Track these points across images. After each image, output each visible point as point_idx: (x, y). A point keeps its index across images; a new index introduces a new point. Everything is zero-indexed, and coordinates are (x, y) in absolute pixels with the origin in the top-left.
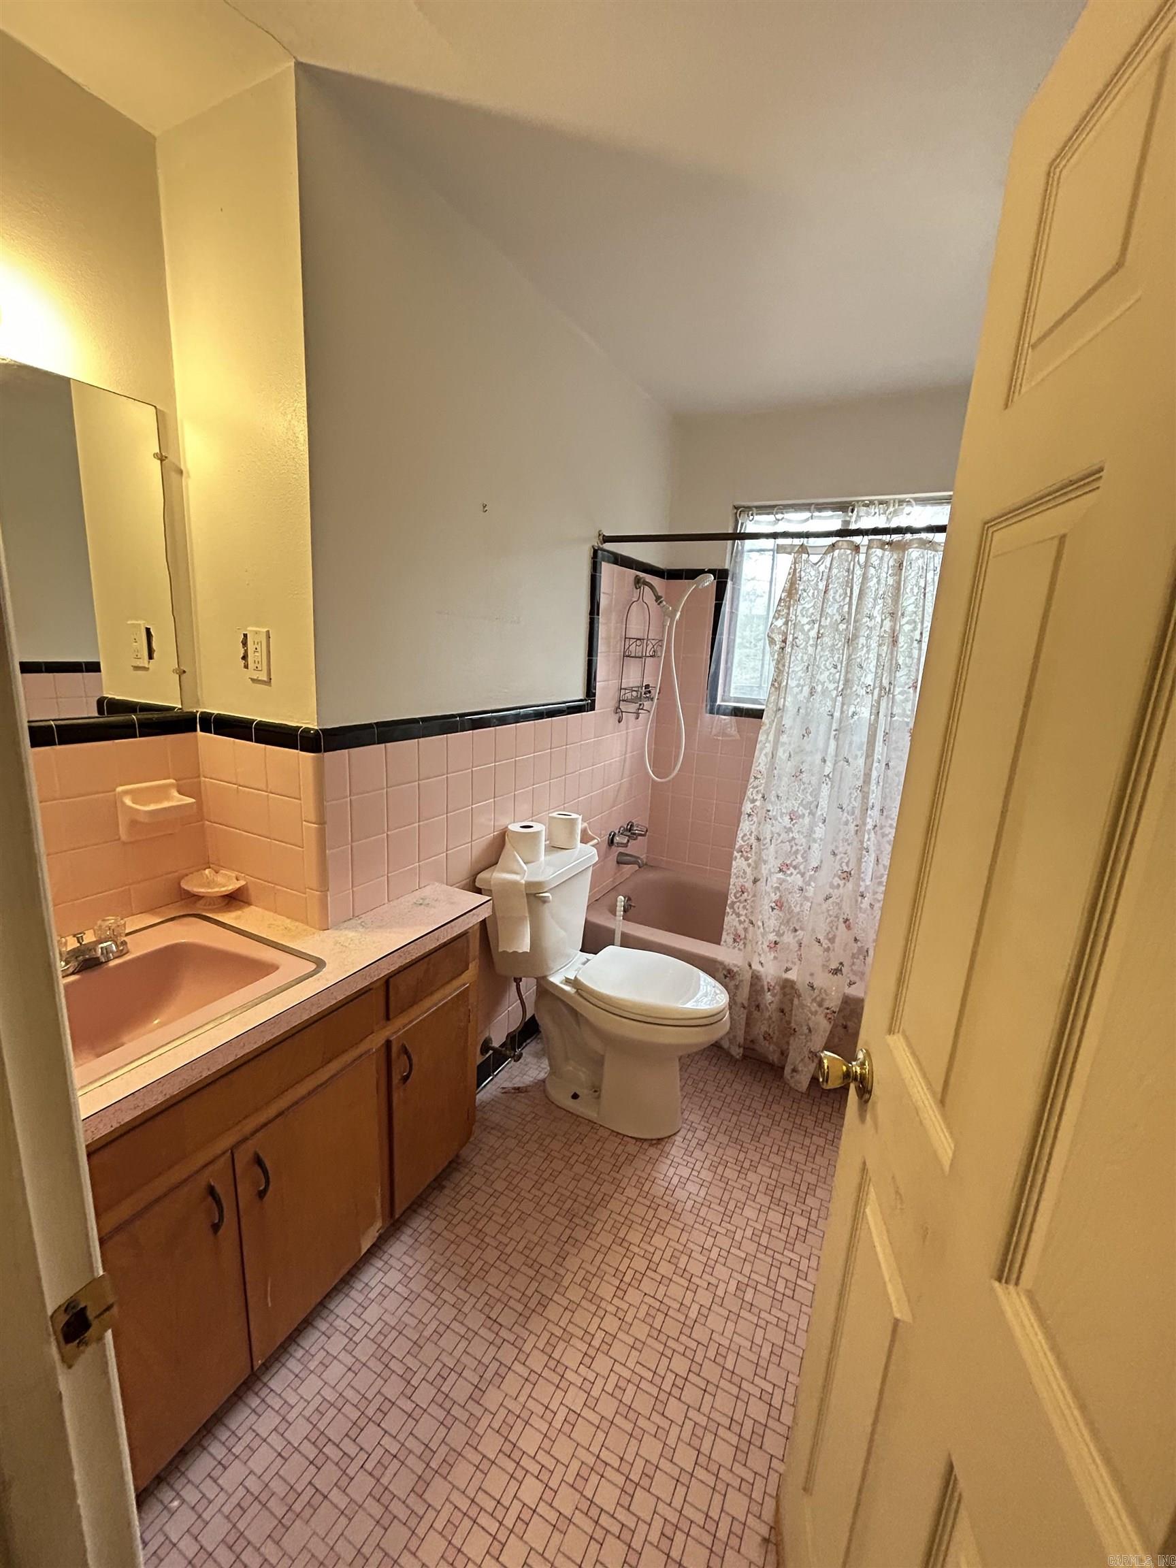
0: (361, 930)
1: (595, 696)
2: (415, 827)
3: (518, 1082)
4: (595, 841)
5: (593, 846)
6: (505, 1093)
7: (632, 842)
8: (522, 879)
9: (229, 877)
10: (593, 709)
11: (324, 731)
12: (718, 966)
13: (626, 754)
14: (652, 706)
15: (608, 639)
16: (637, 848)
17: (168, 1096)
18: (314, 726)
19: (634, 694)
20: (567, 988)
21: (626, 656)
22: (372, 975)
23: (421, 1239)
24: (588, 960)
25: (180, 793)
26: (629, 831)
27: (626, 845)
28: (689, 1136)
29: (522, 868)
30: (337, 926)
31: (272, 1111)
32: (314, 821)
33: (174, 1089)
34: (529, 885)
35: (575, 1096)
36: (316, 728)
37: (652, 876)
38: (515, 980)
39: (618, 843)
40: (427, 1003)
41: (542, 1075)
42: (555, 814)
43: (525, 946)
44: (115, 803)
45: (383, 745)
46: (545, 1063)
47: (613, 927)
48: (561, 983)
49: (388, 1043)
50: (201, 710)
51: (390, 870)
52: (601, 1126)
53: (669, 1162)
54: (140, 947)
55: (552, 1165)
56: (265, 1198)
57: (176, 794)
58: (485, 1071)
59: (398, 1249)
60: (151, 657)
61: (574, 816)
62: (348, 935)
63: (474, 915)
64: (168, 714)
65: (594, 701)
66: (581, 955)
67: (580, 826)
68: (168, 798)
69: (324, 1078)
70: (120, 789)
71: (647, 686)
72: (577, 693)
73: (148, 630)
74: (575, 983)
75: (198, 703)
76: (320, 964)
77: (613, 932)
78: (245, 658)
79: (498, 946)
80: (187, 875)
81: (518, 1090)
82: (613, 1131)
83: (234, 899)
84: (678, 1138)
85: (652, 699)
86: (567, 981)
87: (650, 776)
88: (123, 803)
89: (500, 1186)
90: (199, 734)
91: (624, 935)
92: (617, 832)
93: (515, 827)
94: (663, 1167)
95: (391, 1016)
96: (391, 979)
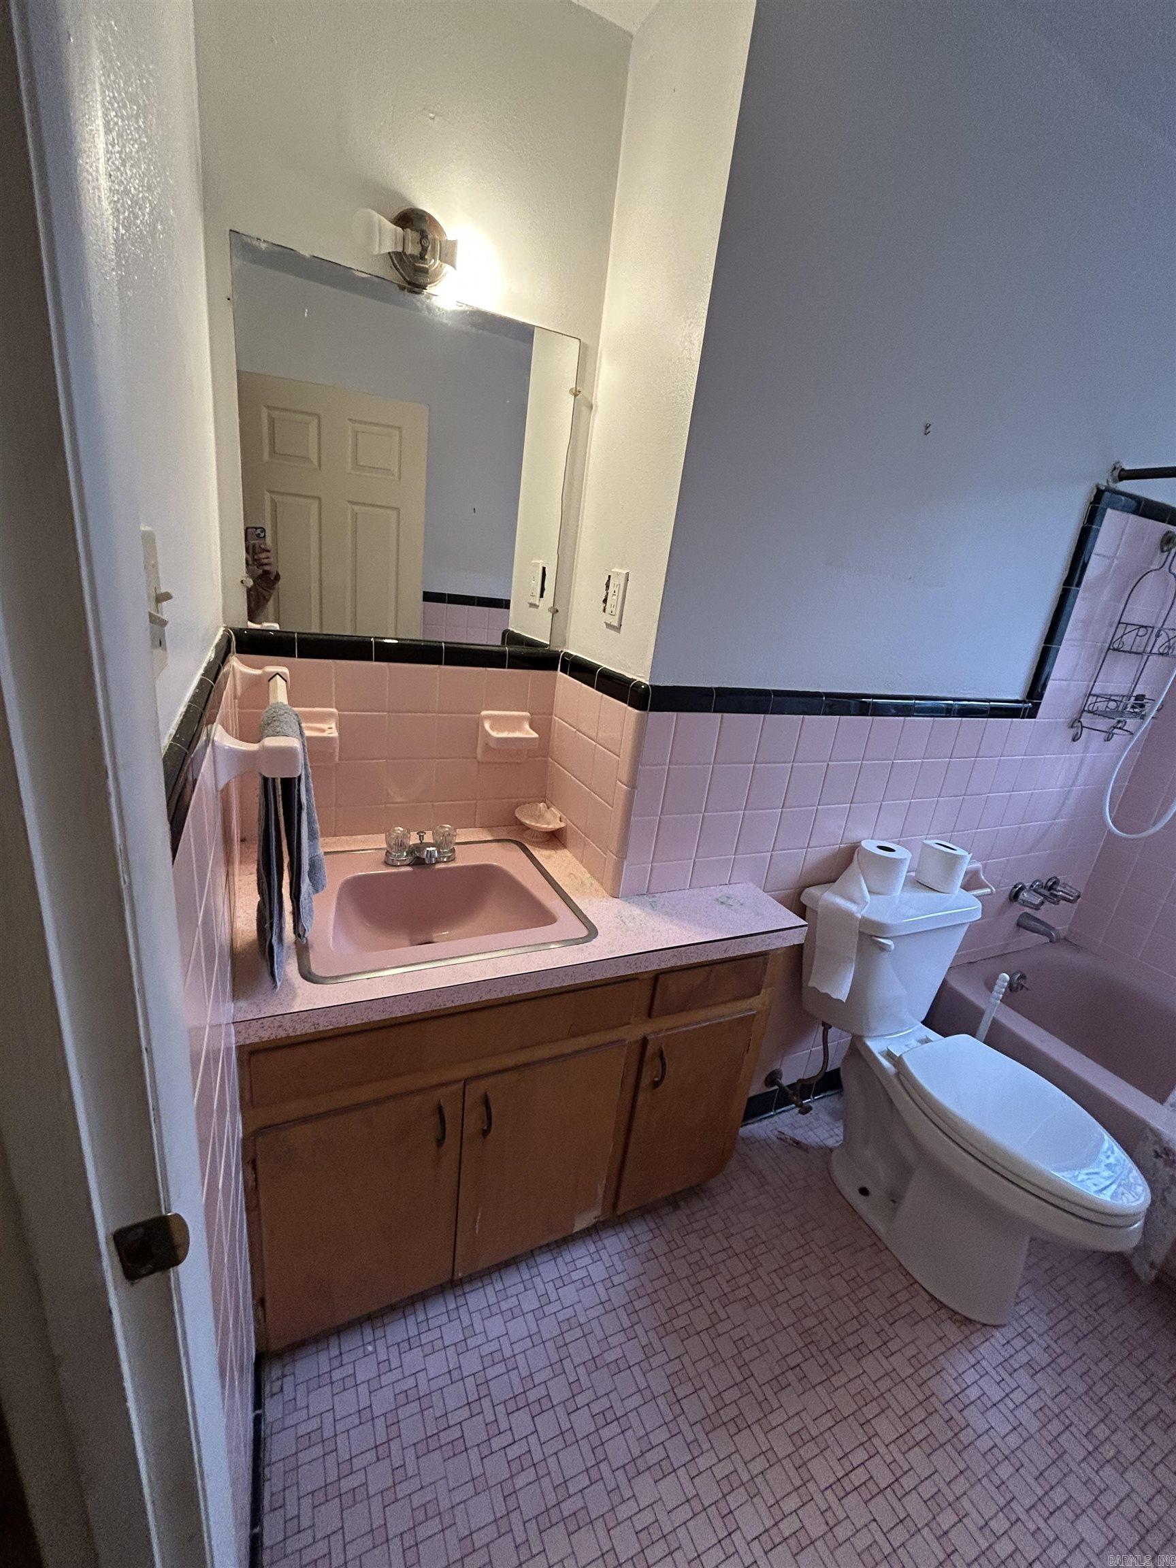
0: (648, 910)
1: (1041, 698)
2: (738, 815)
3: (798, 1135)
4: (987, 891)
5: (977, 897)
6: (781, 1139)
7: (1047, 905)
8: (859, 911)
9: (555, 815)
10: (1032, 714)
11: (655, 688)
12: (1149, 1134)
13: (1073, 784)
14: (1139, 728)
15: (1087, 623)
16: (1054, 915)
17: (412, 1012)
18: (646, 681)
19: (1112, 705)
20: (885, 1063)
21: (1113, 648)
22: (639, 964)
23: (638, 1250)
24: (927, 1041)
25: (531, 727)
26: (1049, 890)
27: (1037, 908)
28: (1019, 1343)
29: (863, 898)
30: (627, 897)
31: (509, 1061)
32: (626, 782)
33: (420, 1008)
34: (865, 922)
35: (864, 1191)
36: (648, 683)
37: (1066, 956)
38: (824, 1024)
39: (1024, 901)
40: (701, 1014)
41: (831, 1143)
42: (931, 842)
43: (842, 993)
44: (478, 724)
45: (719, 715)
46: (839, 1130)
47: (983, 1006)
48: (879, 1053)
49: (644, 1042)
50: (565, 650)
51: (699, 855)
52: (887, 1248)
53: (973, 1361)
54: (466, 858)
55: (806, 1259)
56: (488, 1138)
57: (527, 726)
58: (758, 1107)
59: (614, 1243)
60: (542, 596)
61: (960, 852)
62: (633, 911)
63: (779, 936)
64: (540, 650)
65: (1037, 706)
66: (920, 1029)
67: (965, 866)
68: (520, 729)
69: (568, 1050)
70: (484, 713)
71: (1140, 697)
72: (1013, 689)
73: (544, 568)
74: (897, 1061)
75: (564, 643)
76: (592, 932)
77: (980, 1013)
78: (605, 601)
79: (809, 978)
80: (524, 803)
81: (797, 1144)
82: (901, 1265)
83: (555, 839)
84: (999, 1337)
85: (1143, 717)
86: (889, 1055)
87: (1105, 824)
88: (483, 727)
89: (738, 1245)
90: (559, 673)
91: (995, 1024)
92: (1028, 885)
93: (870, 845)
94: (961, 1361)
95: (654, 1013)
96: (661, 976)
